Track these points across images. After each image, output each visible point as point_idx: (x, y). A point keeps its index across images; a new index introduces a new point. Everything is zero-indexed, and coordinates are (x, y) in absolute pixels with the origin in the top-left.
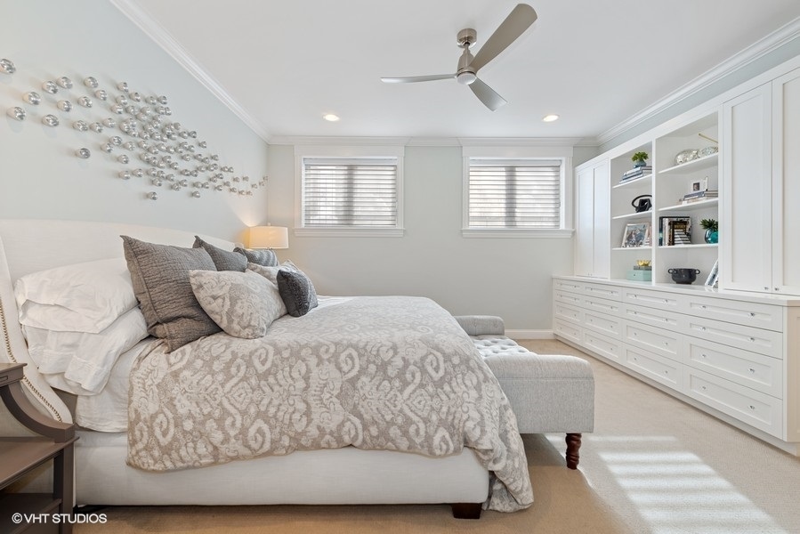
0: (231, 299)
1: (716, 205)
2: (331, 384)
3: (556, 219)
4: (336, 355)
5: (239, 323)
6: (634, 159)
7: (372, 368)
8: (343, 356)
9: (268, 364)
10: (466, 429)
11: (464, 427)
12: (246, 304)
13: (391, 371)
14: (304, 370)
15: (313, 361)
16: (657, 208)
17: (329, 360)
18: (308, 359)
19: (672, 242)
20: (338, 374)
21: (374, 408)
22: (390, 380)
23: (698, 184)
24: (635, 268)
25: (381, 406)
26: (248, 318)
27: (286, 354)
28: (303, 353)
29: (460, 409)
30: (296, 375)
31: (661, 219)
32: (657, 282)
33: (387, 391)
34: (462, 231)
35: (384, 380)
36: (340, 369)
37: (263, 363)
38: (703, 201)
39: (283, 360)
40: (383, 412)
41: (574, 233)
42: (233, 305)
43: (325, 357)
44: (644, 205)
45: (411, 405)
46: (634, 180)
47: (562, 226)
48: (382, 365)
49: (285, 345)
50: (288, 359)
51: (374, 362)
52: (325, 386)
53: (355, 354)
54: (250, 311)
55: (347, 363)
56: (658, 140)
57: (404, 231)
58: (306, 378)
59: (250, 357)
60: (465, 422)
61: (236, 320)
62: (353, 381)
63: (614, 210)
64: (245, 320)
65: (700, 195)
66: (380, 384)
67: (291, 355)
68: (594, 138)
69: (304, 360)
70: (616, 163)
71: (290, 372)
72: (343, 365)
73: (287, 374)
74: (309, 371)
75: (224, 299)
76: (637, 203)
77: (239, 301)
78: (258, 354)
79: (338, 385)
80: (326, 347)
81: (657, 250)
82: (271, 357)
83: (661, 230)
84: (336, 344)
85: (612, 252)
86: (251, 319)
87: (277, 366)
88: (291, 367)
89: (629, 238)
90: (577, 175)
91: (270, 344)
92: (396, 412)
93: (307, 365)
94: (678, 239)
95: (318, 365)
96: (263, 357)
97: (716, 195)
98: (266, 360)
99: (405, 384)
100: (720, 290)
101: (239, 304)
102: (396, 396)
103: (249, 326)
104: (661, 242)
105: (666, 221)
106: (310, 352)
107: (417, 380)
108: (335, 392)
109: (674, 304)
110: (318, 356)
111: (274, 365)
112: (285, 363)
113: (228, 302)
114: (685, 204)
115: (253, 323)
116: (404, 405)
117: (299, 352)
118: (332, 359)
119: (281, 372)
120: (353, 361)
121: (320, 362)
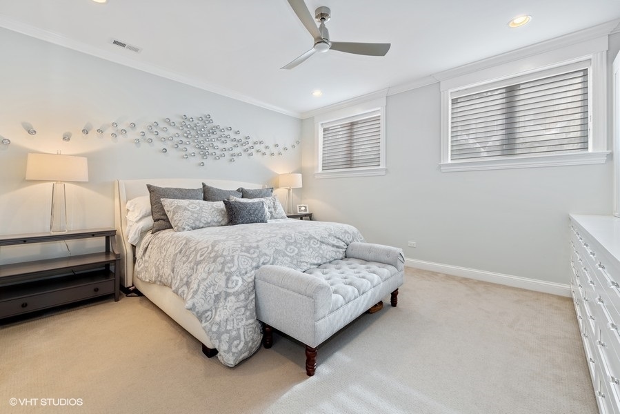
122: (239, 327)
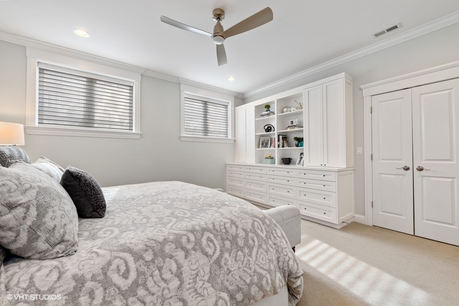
0: (38, 207)
1: (302, 131)
2: (201, 270)
3: (226, 133)
4: (198, 242)
5: (47, 241)
6: (266, 107)
7: (228, 243)
8: (204, 241)
9: (133, 276)
10: (290, 267)
11: (288, 266)
12: (59, 213)
13: (241, 242)
14: (174, 267)
15: (180, 255)
16: (277, 131)
17: (194, 249)
18: (174, 254)
19: (283, 147)
20: (206, 260)
21: (237, 277)
22: (241, 249)
23: (292, 122)
24: (266, 158)
25: (242, 274)
26: (62, 231)
27: (148, 257)
28: (167, 249)
29: (282, 254)
30: (167, 275)
31: (279, 136)
32: (278, 164)
33: (242, 259)
34: (180, 137)
35: (238, 251)
36: (206, 254)
37: (125, 276)
38: (296, 129)
39: (147, 264)
40: (244, 278)
41: (235, 141)
42: (40, 216)
43: (189, 247)
44: (269, 129)
45: (259, 264)
46: (266, 117)
47: (230, 137)
48: (233, 239)
49: (141, 246)
50: (153, 261)
51: (227, 239)
52: (197, 275)
53: (212, 236)
54: (64, 221)
55: (209, 247)
56: (277, 100)
57: (141, 135)
58: (179, 275)
59: (105, 274)
60: (288, 262)
61: (43, 236)
62: (218, 262)
63: (256, 130)
64: (57, 235)
65: (295, 126)
66: (236, 255)
67: (155, 255)
68: (243, 94)
69: (171, 257)
70: (257, 108)
71: (161, 275)
72: (208, 249)
73: (157, 278)
74: (179, 267)
75: (28, 208)
76: (266, 127)
77: (50, 210)
78: (114, 266)
79: (207, 270)
80: (185, 237)
81: (278, 150)
82: (132, 266)
83: (279, 141)
84: (193, 231)
85: (256, 150)
86: (65, 233)
87: (143, 274)
88: (160, 269)
89: (262, 144)
90: (236, 111)
91: (124, 251)
92: (252, 274)
93: (176, 261)
94: (285, 145)
95: (186, 257)
96: (123, 268)
97: (302, 127)
98: (128, 271)
99: (251, 249)
100: (305, 166)
101: (50, 214)
102: (248, 260)
103: (62, 241)
104: (279, 146)
105: (281, 137)
106: (173, 246)
107: (256, 244)
108: (206, 278)
109: (292, 174)
110: (183, 248)
111: (140, 273)
112: (151, 267)
113: (33, 212)
114: (289, 130)
115: (67, 237)
116: (255, 265)
117: (162, 251)
118: (197, 247)
119: (150, 278)
120: (214, 244)
121: (187, 253)
122: (253, 270)
